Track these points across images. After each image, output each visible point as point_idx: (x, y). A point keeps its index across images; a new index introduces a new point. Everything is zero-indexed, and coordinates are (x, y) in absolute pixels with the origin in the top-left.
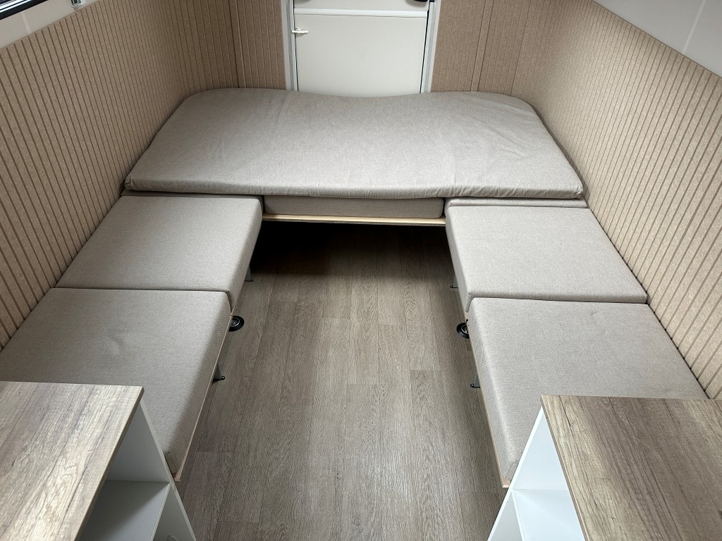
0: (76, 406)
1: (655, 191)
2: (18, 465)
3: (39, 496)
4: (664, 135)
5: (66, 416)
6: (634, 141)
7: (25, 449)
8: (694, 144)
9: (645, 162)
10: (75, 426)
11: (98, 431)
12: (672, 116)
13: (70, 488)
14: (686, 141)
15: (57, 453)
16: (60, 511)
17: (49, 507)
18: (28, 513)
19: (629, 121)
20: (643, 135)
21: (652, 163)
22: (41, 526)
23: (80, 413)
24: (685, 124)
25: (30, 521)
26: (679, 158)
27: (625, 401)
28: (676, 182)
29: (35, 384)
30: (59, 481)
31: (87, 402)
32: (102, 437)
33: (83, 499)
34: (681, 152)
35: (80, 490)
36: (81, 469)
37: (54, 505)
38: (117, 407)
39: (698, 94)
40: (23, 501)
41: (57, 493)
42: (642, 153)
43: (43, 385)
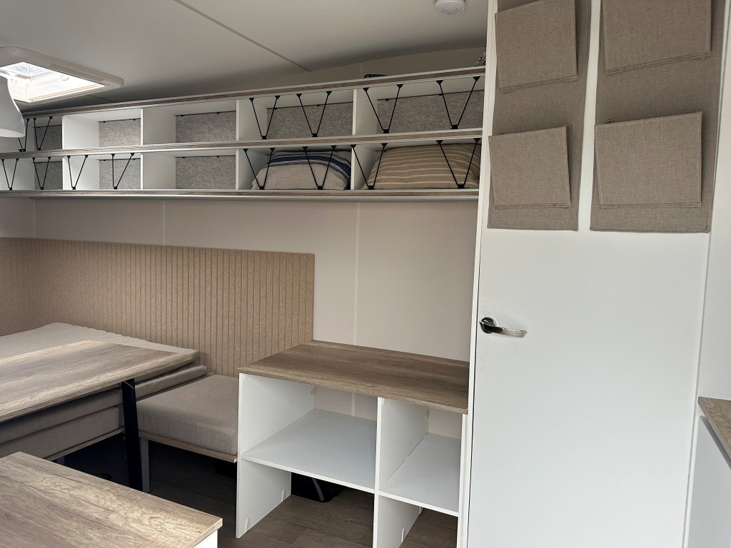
1: (186, 316)
4: (174, 286)
6: (153, 301)
8: (197, 281)
9: (169, 306)
12: (174, 276)
13: (64, 481)
14: (191, 282)
19: (143, 292)
20: (158, 293)
21: (174, 304)
22: (76, 493)
24: (186, 275)
26: (191, 292)
28: (197, 304)
34: (191, 288)
39: (186, 259)
42: (164, 303)
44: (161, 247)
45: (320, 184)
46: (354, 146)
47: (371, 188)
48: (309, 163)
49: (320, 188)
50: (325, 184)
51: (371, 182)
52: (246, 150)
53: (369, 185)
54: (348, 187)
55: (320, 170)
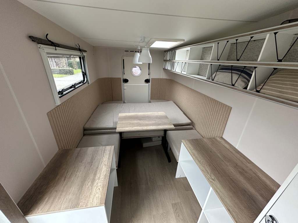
0: (103, 149)
2: (96, 159)
3: (102, 162)
5: (102, 151)
7: (96, 156)
10: (104, 152)
11: (109, 153)
13: (107, 161)
15: (102, 156)
16: (107, 164)
17: (104, 164)
18: (101, 165)
22: (104, 167)
23: (104, 150)
25: (102, 166)
27: (194, 139)
29: (94, 147)
30: (104, 160)
31: (105, 149)
32: (110, 153)
33: (110, 162)
35: (109, 161)
36: (108, 158)
37: (105, 163)
38: (111, 149)
40: (99, 164)
41: (105, 162)
43: (96, 147)
44: (192, 89)
45: (233, 83)
46: (255, 68)
47: (258, 92)
48: (232, 73)
49: (233, 85)
50: (236, 84)
51: (259, 88)
52: (211, 64)
53: (257, 89)
54: (246, 88)
55: (235, 77)
